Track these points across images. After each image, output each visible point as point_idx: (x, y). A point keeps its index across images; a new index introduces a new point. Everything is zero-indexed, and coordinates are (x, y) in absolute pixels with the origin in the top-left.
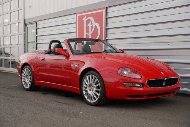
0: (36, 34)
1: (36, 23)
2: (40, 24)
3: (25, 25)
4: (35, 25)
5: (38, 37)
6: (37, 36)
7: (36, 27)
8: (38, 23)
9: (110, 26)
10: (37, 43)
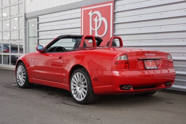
0: (38, 29)
1: (38, 17)
2: (42, 19)
3: (26, 19)
4: (36, 20)
5: (39, 33)
6: (38, 31)
7: (38, 21)
8: (40, 17)
9: (118, 21)
10: (38, 39)
